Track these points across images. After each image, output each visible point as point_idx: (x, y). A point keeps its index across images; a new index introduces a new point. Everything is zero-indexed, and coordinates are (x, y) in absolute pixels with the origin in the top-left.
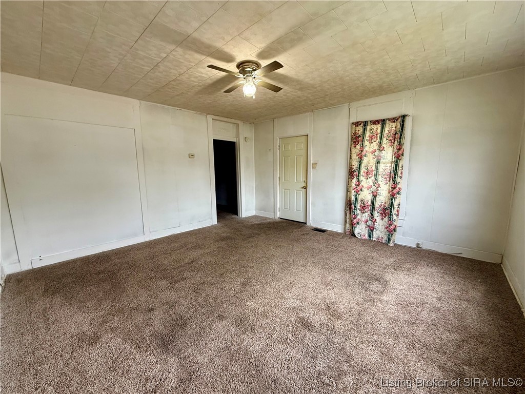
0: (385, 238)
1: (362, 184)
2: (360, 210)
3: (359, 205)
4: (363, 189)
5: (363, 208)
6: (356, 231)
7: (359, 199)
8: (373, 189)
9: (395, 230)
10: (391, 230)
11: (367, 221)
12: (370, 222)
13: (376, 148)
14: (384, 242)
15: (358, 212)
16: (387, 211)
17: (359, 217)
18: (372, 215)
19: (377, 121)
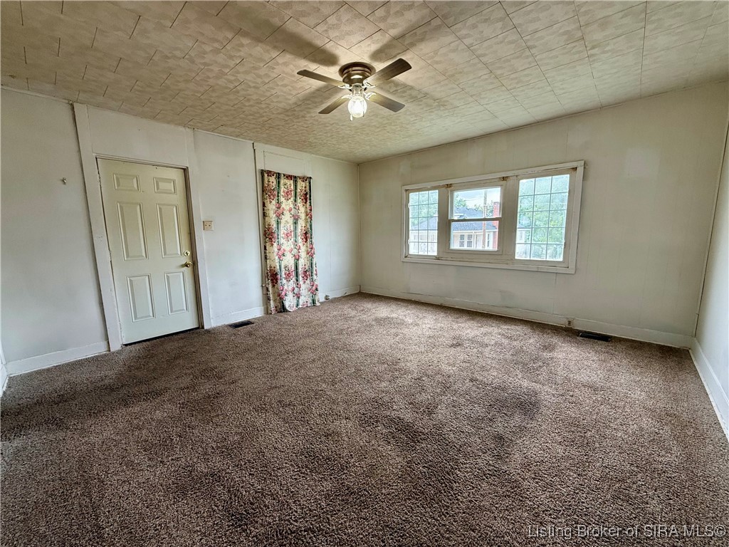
0: (310, 301)
1: (283, 247)
2: (286, 278)
3: (283, 273)
4: (286, 253)
5: (288, 275)
6: (287, 304)
7: (283, 267)
8: (295, 251)
9: (317, 289)
10: (314, 290)
11: (294, 289)
12: (296, 289)
13: (292, 206)
14: (309, 305)
15: (284, 281)
16: (309, 273)
17: (285, 287)
18: (297, 281)
19: (289, 176)
